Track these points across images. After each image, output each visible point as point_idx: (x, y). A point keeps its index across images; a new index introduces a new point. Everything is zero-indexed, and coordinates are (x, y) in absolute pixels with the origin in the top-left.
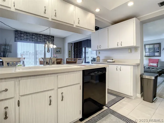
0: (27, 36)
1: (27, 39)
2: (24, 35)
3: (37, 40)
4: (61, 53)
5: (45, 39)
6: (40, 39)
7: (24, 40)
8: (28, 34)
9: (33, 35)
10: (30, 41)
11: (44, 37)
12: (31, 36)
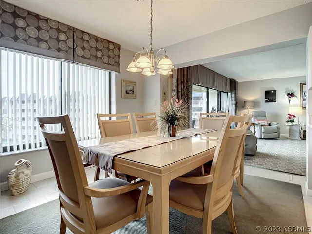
0: (39, 29)
1: (39, 40)
2: (28, 26)
3: (74, 50)
4: (135, 98)
5: (97, 49)
6: (83, 48)
7: (26, 41)
8: (42, 24)
9: (59, 31)
10: (49, 48)
11: (93, 43)
12: (54, 34)
